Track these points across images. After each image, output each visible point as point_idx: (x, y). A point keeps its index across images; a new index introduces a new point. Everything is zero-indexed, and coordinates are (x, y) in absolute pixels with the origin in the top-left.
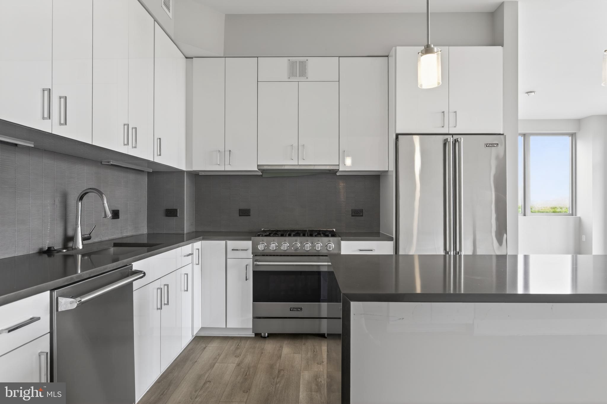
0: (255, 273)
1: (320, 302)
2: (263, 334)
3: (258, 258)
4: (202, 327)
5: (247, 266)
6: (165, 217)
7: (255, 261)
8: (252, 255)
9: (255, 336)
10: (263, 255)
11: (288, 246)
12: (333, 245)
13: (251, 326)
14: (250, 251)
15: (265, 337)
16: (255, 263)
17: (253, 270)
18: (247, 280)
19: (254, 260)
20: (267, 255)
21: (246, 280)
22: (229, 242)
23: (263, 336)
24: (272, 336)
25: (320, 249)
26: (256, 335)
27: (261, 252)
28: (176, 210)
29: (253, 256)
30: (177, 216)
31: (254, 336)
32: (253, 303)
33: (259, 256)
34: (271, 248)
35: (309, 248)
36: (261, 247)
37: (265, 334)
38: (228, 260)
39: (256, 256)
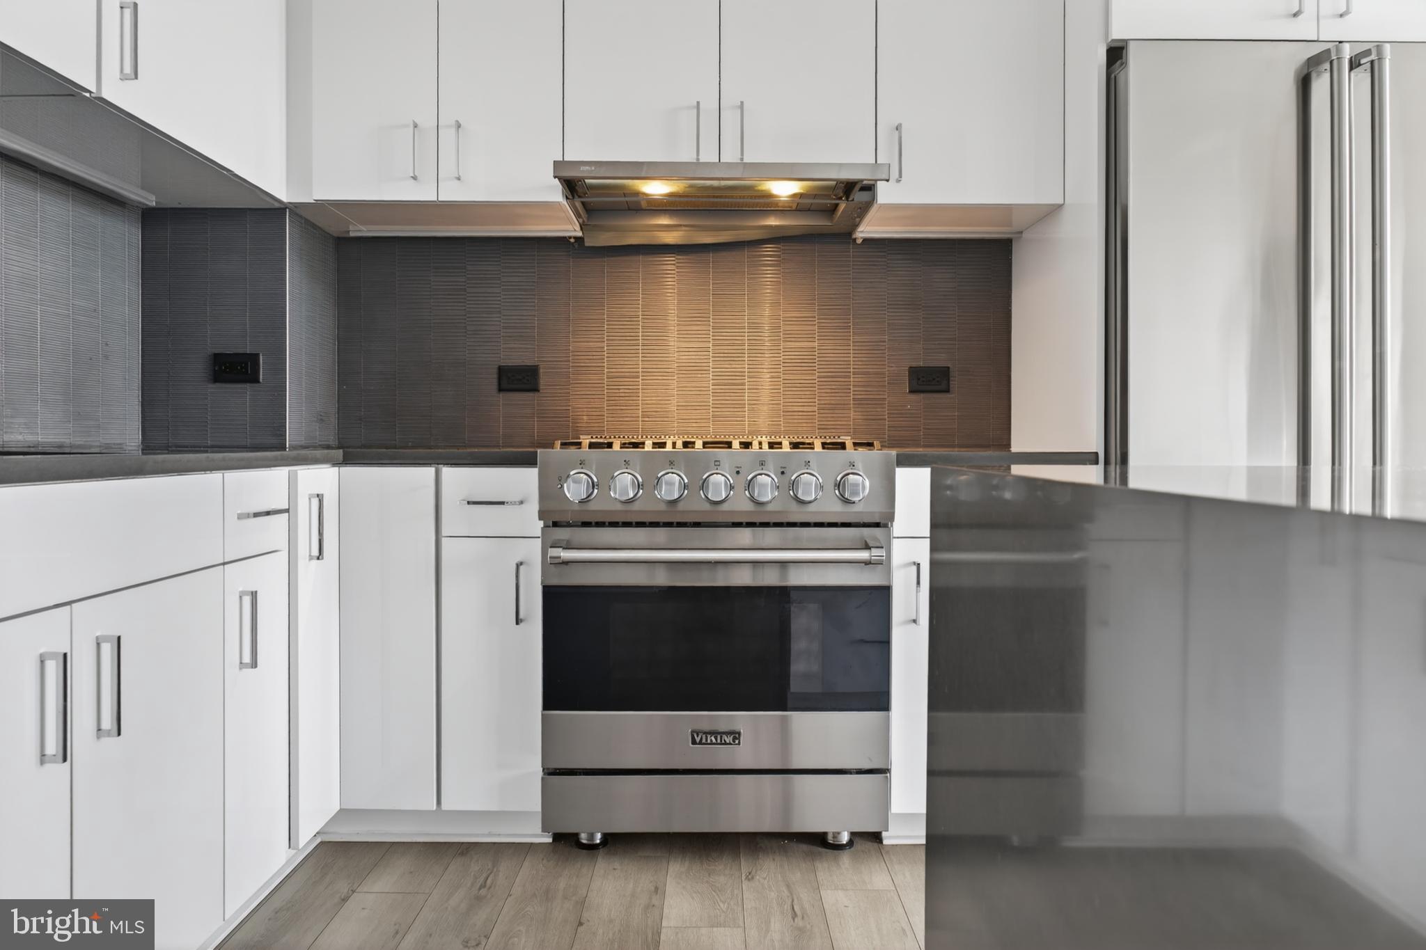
0: (550, 594)
1: (785, 709)
2: (584, 838)
3: (562, 534)
4: (341, 810)
5: (522, 568)
6: (211, 386)
7: (551, 547)
8: (541, 524)
9: (554, 840)
10: (586, 524)
11: (686, 487)
12: (867, 483)
13: (536, 805)
14: (533, 507)
15: (591, 847)
16: (554, 552)
17: (542, 584)
18: (522, 625)
19: (548, 544)
20: (600, 524)
21: (517, 623)
22: (450, 474)
23: (584, 841)
24: (617, 842)
25: (814, 497)
26: (558, 837)
27: (577, 508)
28: (255, 357)
29: (546, 526)
30: (259, 382)
31: (550, 840)
32: (542, 715)
33: (568, 525)
34: (615, 493)
35: (771, 494)
36: (574, 490)
37: (592, 836)
38: (445, 542)
39: (555, 524)
